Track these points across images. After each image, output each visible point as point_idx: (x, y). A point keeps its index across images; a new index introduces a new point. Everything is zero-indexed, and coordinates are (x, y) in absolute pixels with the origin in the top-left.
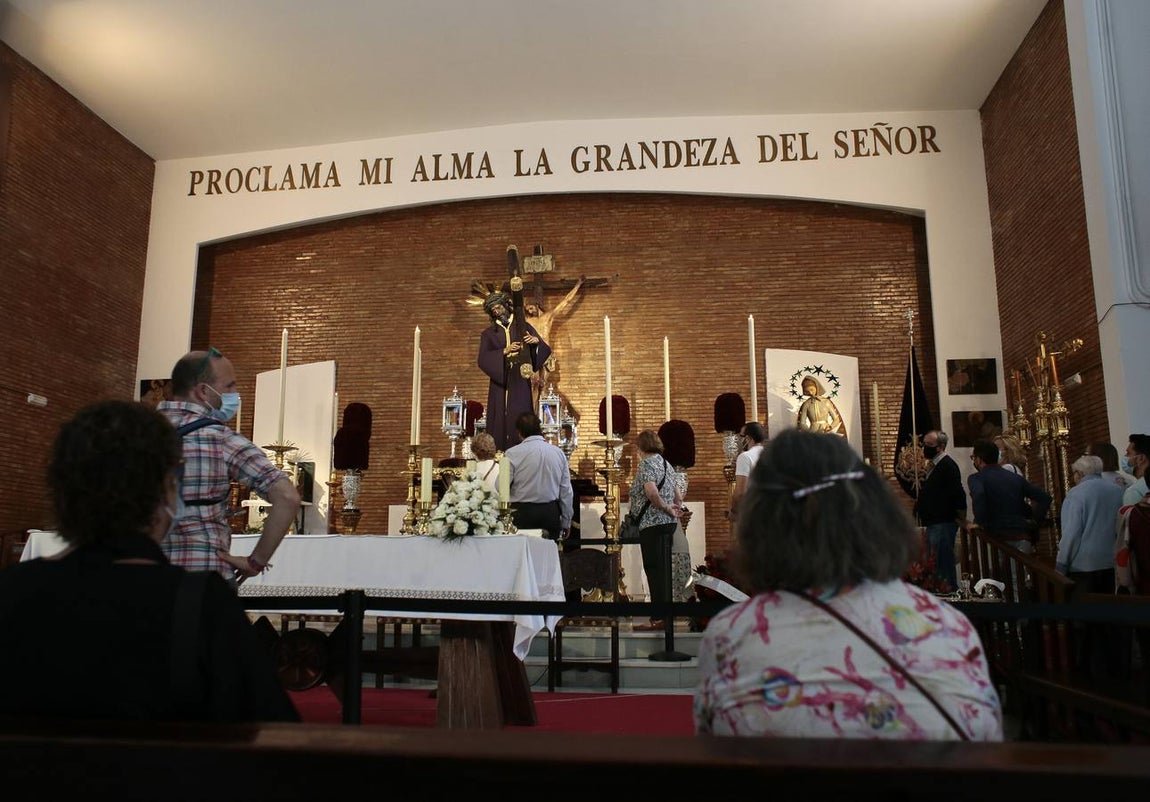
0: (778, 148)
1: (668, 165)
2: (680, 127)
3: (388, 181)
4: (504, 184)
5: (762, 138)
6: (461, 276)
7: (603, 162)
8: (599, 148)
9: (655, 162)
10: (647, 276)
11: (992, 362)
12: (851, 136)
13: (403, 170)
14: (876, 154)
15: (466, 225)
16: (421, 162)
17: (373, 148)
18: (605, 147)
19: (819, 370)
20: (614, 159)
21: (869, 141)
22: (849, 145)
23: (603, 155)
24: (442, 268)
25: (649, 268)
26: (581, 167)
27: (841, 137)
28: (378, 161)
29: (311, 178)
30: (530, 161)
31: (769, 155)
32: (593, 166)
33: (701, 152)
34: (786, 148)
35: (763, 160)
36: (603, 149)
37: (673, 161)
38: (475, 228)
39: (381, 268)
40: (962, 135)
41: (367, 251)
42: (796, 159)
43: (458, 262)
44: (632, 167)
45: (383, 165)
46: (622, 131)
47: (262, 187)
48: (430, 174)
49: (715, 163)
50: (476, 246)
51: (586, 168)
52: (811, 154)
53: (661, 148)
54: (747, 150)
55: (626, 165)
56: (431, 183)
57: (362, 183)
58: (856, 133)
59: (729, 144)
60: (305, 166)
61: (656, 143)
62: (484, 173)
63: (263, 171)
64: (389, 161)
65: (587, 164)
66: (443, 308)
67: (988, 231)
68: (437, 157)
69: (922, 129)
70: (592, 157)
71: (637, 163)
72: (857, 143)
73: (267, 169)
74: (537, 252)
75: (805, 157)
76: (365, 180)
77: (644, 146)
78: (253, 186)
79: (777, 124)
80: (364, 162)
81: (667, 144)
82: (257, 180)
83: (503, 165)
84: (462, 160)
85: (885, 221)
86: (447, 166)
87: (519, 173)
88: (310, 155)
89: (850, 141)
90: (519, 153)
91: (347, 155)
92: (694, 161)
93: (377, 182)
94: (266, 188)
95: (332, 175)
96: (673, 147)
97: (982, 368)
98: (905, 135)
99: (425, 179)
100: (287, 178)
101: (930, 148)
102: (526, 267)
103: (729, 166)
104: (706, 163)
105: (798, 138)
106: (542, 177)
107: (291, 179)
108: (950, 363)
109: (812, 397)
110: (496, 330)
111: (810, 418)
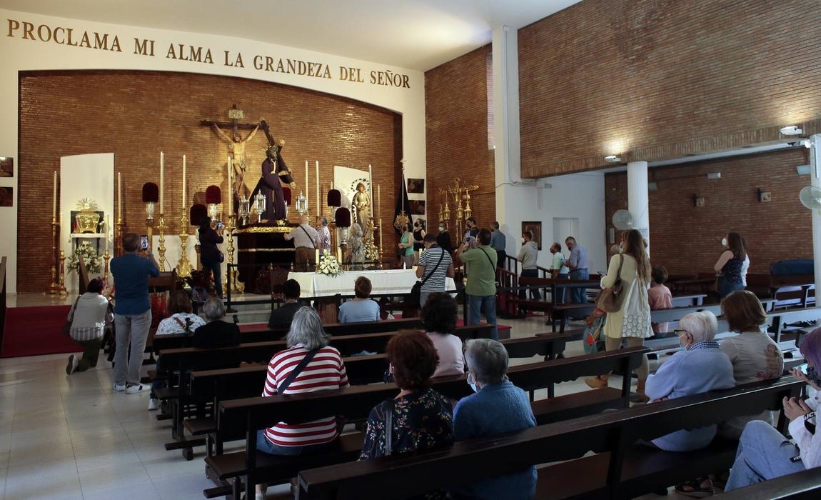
0: (348, 74)
1: (300, 73)
2: (307, 55)
3: (152, 54)
4: (218, 69)
5: (341, 68)
6: (188, 113)
7: (269, 66)
8: (268, 58)
9: (294, 70)
10: (283, 125)
11: (423, 180)
12: (377, 74)
13: (161, 49)
14: (386, 84)
15: (190, 85)
16: (172, 46)
17: (144, 33)
18: (271, 59)
19: (365, 180)
20: (275, 65)
21: (384, 77)
22: (377, 78)
23: (270, 62)
24: (176, 107)
25: (284, 121)
26: (258, 67)
27: (373, 73)
28: (145, 41)
29: (102, 42)
30: (233, 59)
31: (344, 77)
32: (264, 67)
33: (315, 69)
34: (351, 75)
35: (341, 79)
36: (269, 59)
37: (302, 72)
38: (195, 87)
39: (140, 102)
40: (418, 83)
41: (131, 91)
42: (355, 80)
43: (186, 105)
44: (283, 71)
45: (149, 44)
46: (280, 52)
47: (66, 41)
48: (178, 55)
49: (321, 76)
50: (196, 97)
51: (261, 68)
52: (361, 80)
53: (297, 64)
54: (335, 72)
55: (280, 70)
56: (178, 60)
57: (136, 53)
58: (379, 73)
59: (327, 68)
60: (97, 35)
61: (295, 61)
62: (208, 60)
63: (66, 32)
64: (152, 42)
65: (261, 65)
66: (178, 129)
67: (424, 125)
68: (181, 46)
69: (404, 76)
70: (264, 62)
71: (286, 70)
72: (380, 78)
73: (70, 31)
74: (234, 107)
75: (359, 81)
76: (138, 51)
77: (289, 62)
78: (60, 40)
79: (349, 63)
80: (137, 40)
81: (300, 62)
82: (62, 36)
83: (218, 58)
84: (196, 51)
85: (383, 113)
86: (187, 53)
87: (227, 64)
88: (102, 28)
89: (377, 76)
90: (227, 53)
91: (128, 33)
92: (312, 74)
93: (145, 53)
94: (70, 43)
95: (115, 44)
96: (302, 64)
97: (420, 183)
98: (397, 78)
99: (174, 57)
100: (85, 40)
101: (406, 85)
102: (230, 114)
103: (327, 79)
104: (317, 75)
105: (357, 71)
106: (239, 68)
107: (87, 41)
108: (409, 180)
109: (360, 191)
110: (270, 162)
111: (358, 200)
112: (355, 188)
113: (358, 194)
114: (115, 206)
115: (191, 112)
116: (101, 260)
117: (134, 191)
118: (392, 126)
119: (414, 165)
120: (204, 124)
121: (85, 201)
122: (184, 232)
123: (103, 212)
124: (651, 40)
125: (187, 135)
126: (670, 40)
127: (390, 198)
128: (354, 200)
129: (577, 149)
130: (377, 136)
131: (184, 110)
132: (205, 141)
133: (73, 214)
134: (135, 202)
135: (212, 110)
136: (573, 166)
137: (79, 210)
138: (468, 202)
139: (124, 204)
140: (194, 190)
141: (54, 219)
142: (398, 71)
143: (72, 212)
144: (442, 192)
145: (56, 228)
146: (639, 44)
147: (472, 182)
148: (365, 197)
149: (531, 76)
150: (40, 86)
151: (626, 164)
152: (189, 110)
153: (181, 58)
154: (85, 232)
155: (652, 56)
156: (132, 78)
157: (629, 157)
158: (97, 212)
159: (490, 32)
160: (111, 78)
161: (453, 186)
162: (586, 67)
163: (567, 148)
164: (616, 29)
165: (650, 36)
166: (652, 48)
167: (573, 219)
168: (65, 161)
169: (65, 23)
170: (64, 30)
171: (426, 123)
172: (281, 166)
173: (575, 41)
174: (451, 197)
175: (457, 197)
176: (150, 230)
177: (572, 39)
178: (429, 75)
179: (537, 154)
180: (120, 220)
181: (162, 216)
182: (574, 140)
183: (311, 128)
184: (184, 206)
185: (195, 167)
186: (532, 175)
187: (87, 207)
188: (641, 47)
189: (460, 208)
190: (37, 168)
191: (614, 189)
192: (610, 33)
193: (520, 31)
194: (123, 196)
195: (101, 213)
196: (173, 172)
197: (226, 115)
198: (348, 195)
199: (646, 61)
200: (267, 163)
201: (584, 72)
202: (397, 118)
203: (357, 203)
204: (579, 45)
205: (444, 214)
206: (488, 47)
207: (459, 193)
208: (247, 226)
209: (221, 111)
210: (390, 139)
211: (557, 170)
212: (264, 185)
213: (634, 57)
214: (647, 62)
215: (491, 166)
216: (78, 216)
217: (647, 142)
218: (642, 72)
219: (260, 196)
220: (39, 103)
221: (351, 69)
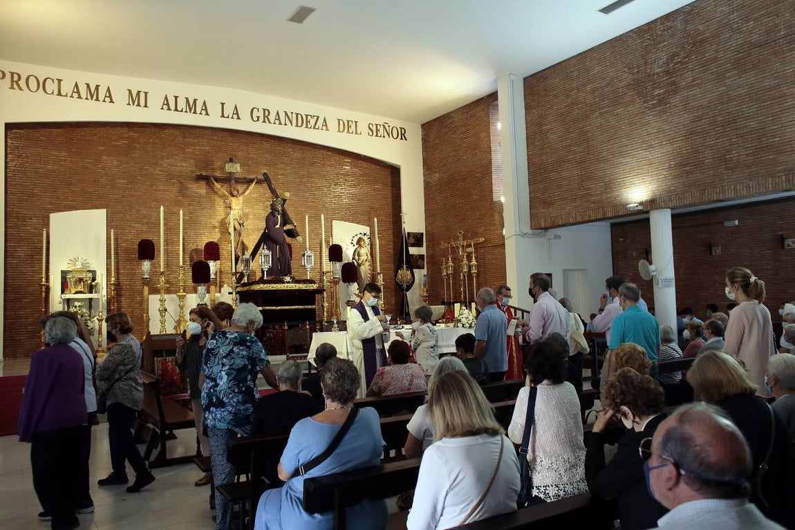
0: (347, 126)
1: (297, 126)
2: (304, 107)
3: (146, 106)
4: (214, 121)
5: (339, 120)
6: (183, 166)
7: (266, 118)
8: (264, 110)
9: (291, 123)
11: (422, 234)
12: (375, 126)
13: (155, 101)
14: (384, 137)
15: (184, 137)
16: (166, 98)
17: (138, 84)
18: (268, 110)
19: (365, 234)
20: (272, 117)
21: (381, 129)
22: (374, 131)
23: (266, 114)
24: (171, 161)
25: (281, 175)
26: (255, 119)
27: (371, 126)
28: (139, 93)
29: (93, 93)
30: (229, 111)
31: (341, 129)
32: (261, 119)
33: (312, 122)
34: (348, 127)
35: (339, 131)
36: (266, 111)
37: (300, 124)
38: (190, 140)
39: (133, 155)
40: (415, 135)
41: (124, 144)
42: (352, 133)
43: (181, 158)
44: (280, 124)
45: (142, 95)
46: (278, 103)
47: (56, 92)
48: (172, 107)
49: (318, 129)
50: (191, 150)
51: (258, 120)
52: (359, 132)
53: (294, 116)
54: (333, 124)
55: (277, 122)
56: (173, 112)
57: (129, 104)
58: (377, 125)
59: (325, 120)
60: (88, 85)
61: (292, 113)
62: (204, 112)
63: (56, 82)
64: (146, 93)
65: (258, 117)
66: (173, 184)
67: (422, 178)
68: (176, 97)
69: (401, 128)
70: (261, 114)
71: (283, 122)
72: (377, 130)
73: (59, 81)
74: (231, 160)
75: (356, 133)
76: (131, 102)
77: (286, 114)
78: (49, 91)
79: (346, 115)
80: (130, 91)
81: (297, 114)
82: (51, 87)
83: (214, 109)
84: (191, 103)
85: (381, 165)
86: (182, 104)
87: (223, 116)
88: (94, 79)
89: (374, 129)
90: (223, 104)
91: (121, 84)
92: (309, 126)
93: (139, 105)
94: (59, 94)
95: (108, 95)
96: (299, 117)
97: (419, 236)
98: (395, 130)
99: (169, 109)
100: (75, 90)
101: (403, 138)
102: (226, 168)
103: (324, 131)
104: (314, 128)
105: (354, 123)
106: (235, 120)
107: (78, 92)
108: (408, 233)
109: (360, 246)
110: (274, 216)
111: (359, 255)
112: (355, 242)
113: (358, 249)
114: (108, 265)
115: (186, 166)
116: (94, 321)
117: (127, 249)
118: (390, 180)
119: (413, 219)
120: (200, 178)
121: (76, 260)
122: (181, 290)
123: (95, 271)
124: (674, 83)
125: (183, 191)
126: (695, 82)
127: (389, 253)
128: (354, 255)
129: (593, 198)
130: (375, 190)
131: (179, 164)
132: (200, 196)
133: (64, 274)
134: (130, 260)
135: (207, 164)
136: (590, 216)
137: (70, 269)
138: (474, 255)
139: (117, 263)
140: (192, 247)
141: (43, 280)
142: (394, 123)
143: (62, 271)
144: (443, 245)
145: (46, 289)
146: (661, 88)
147: (475, 235)
148: (365, 251)
149: (540, 125)
150: (27, 139)
151: (648, 212)
152: (184, 164)
153: (176, 110)
154: (76, 293)
155: (676, 100)
156: (125, 130)
157: (652, 204)
158: (89, 271)
159: (495, 81)
160: (103, 131)
161: (456, 239)
162: (601, 114)
163: (583, 196)
164: (633, 74)
165: (673, 79)
166: (676, 92)
167: (581, 270)
168: (55, 218)
169: (55, 73)
170: (53, 80)
171: (424, 176)
172: (286, 220)
173: (589, 87)
174: (454, 250)
175: (461, 250)
176: (146, 289)
177: (584, 85)
178: (426, 127)
179: (548, 204)
180: (113, 279)
181: (162, 273)
182: (590, 189)
183: (308, 181)
184: (181, 264)
185: (191, 223)
186: (543, 225)
187: (79, 266)
188: (663, 91)
189: (465, 261)
190: (25, 226)
192: (627, 78)
193: (525, 79)
194: (117, 254)
195: (94, 272)
196: (171, 229)
197: (222, 168)
198: (348, 253)
199: (668, 105)
200: (271, 217)
201: (599, 119)
202: (394, 171)
203: (357, 257)
204: (593, 91)
205: (447, 268)
206: (493, 97)
207: (463, 246)
208: (249, 284)
209: (217, 164)
210: (388, 192)
211: (571, 220)
213: (655, 102)
214: (669, 107)
215: (497, 217)
216: (69, 276)
217: (672, 188)
218: (664, 117)
220: (27, 157)
221: (348, 121)
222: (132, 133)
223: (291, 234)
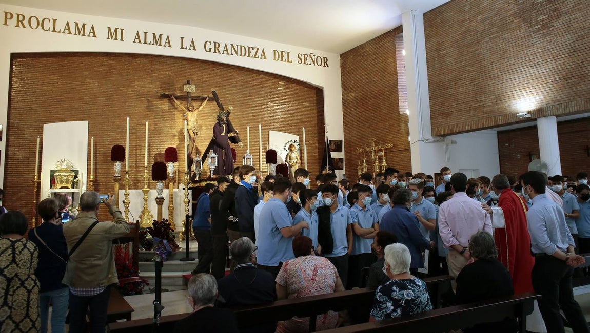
0: (281, 56)
1: (241, 55)
2: (247, 41)
3: (121, 40)
4: (175, 51)
5: (274, 51)
6: (150, 87)
7: (217, 49)
8: (215, 43)
9: (236, 53)
11: (342, 141)
12: (303, 56)
13: (129, 36)
14: (310, 64)
15: (152, 65)
16: (138, 33)
17: (115, 22)
19: (295, 142)
20: (221, 49)
21: (308, 60)
22: (302, 59)
23: (217, 46)
24: (141, 83)
25: (228, 94)
26: (208, 50)
27: (300, 55)
28: (116, 29)
29: (81, 30)
30: (187, 43)
31: (276, 58)
32: (213, 50)
33: (254, 52)
35: (275, 60)
36: (217, 44)
37: (243, 54)
38: (156, 67)
39: (111, 79)
40: (335, 63)
41: (104, 70)
42: (285, 61)
43: (149, 81)
44: (228, 54)
45: (119, 32)
47: (52, 29)
48: (142, 40)
49: (258, 58)
50: (156, 75)
51: (210, 51)
52: (290, 61)
53: (239, 47)
54: (269, 54)
55: (225, 52)
56: (142, 45)
57: (108, 38)
58: (304, 55)
59: (263, 51)
60: (77, 24)
61: (237, 45)
62: (167, 45)
63: (52, 21)
64: (122, 30)
65: (210, 49)
66: (142, 101)
67: (341, 97)
68: (146, 33)
69: (324, 58)
70: (212, 46)
71: (230, 53)
72: (305, 59)
73: (55, 20)
74: (188, 83)
75: (288, 61)
76: (110, 37)
77: (232, 46)
78: (46, 27)
79: (281, 47)
80: (109, 28)
81: (241, 46)
82: (48, 25)
83: (175, 42)
84: (157, 37)
85: (308, 87)
86: (150, 38)
87: (182, 48)
88: (81, 19)
89: (302, 58)
90: (182, 38)
91: (102, 23)
92: (251, 56)
93: (116, 39)
94: (54, 30)
95: (92, 31)
96: (243, 48)
98: (319, 59)
99: (140, 42)
100: (67, 28)
101: (326, 65)
102: (185, 88)
103: (263, 60)
104: (255, 57)
105: (287, 53)
106: (192, 51)
107: (69, 29)
108: (330, 141)
109: (291, 151)
110: (220, 126)
111: (290, 158)
112: (287, 148)
113: (290, 154)
114: (89, 165)
115: (153, 87)
116: (74, 211)
117: (104, 153)
118: (315, 99)
119: (334, 130)
120: (163, 96)
121: (63, 161)
122: (146, 187)
123: (78, 171)
124: (556, 10)
125: (149, 106)
126: (577, 7)
127: (315, 157)
128: (286, 158)
129: (485, 109)
130: (304, 106)
131: (147, 85)
132: (163, 111)
133: (53, 172)
134: (105, 162)
135: (169, 85)
136: (483, 124)
137: (57, 169)
138: (384, 158)
139: (96, 164)
140: (155, 151)
141: (36, 177)
142: (318, 53)
143: (51, 170)
144: (359, 150)
145: (37, 185)
146: (544, 15)
147: (385, 142)
148: (295, 155)
149: (438, 50)
150: (28, 66)
151: (535, 120)
152: (151, 86)
153: (145, 43)
154: (61, 188)
155: (558, 23)
156: (105, 59)
157: (539, 113)
158: (73, 171)
159: (400, 17)
160: (87, 60)
161: (369, 145)
162: (491, 39)
163: (475, 109)
164: (519, 4)
165: (555, 6)
166: (558, 17)
167: (473, 170)
168: (47, 128)
169: (51, 14)
170: (50, 20)
171: (343, 95)
172: (230, 129)
173: (479, 18)
174: (368, 154)
175: (373, 154)
176: (117, 185)
177: (475, 16)
178: (344, 56)
179: (447, 115)
180: (92, 177)
181: (127, 172)
182: (482, 101)
183: (250, 99)
184: (146, 165)
185: (156, 132)
186: (442, 133)
187: (64, 166)
188: (546, 16)
189: (377, 163)
190: (23, 134)
191: (507, 144)
192: (513, 8)
193: (425, 15)
194: (95, 157)
195: (76, 172)
196: (137, 137)
197: (181, 89)
198: (282, 157)
199: (552, 29)
201: (489, 43)
202: (318, 92)
203: (289, 160)
204: (483, 21)
205: (362, 169)
206: (398, 30)
207: (375, 151)
208: (200, 181)
209: (178, 86)
210: (314, 109)
211: (467, 128)
212: (215, 145)
213: (539, 26)
214: (553, 30)
215: (403, 127)
216: (56, 174)
217: (558, 98)
218: (548, 38)
219: (212, 154)
220: (28, 80)
221: (282, 52)
222: (110, 62)
223: (234, 140)
